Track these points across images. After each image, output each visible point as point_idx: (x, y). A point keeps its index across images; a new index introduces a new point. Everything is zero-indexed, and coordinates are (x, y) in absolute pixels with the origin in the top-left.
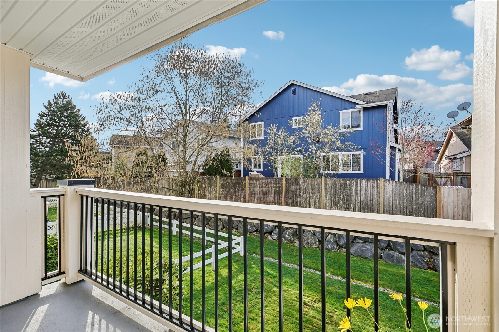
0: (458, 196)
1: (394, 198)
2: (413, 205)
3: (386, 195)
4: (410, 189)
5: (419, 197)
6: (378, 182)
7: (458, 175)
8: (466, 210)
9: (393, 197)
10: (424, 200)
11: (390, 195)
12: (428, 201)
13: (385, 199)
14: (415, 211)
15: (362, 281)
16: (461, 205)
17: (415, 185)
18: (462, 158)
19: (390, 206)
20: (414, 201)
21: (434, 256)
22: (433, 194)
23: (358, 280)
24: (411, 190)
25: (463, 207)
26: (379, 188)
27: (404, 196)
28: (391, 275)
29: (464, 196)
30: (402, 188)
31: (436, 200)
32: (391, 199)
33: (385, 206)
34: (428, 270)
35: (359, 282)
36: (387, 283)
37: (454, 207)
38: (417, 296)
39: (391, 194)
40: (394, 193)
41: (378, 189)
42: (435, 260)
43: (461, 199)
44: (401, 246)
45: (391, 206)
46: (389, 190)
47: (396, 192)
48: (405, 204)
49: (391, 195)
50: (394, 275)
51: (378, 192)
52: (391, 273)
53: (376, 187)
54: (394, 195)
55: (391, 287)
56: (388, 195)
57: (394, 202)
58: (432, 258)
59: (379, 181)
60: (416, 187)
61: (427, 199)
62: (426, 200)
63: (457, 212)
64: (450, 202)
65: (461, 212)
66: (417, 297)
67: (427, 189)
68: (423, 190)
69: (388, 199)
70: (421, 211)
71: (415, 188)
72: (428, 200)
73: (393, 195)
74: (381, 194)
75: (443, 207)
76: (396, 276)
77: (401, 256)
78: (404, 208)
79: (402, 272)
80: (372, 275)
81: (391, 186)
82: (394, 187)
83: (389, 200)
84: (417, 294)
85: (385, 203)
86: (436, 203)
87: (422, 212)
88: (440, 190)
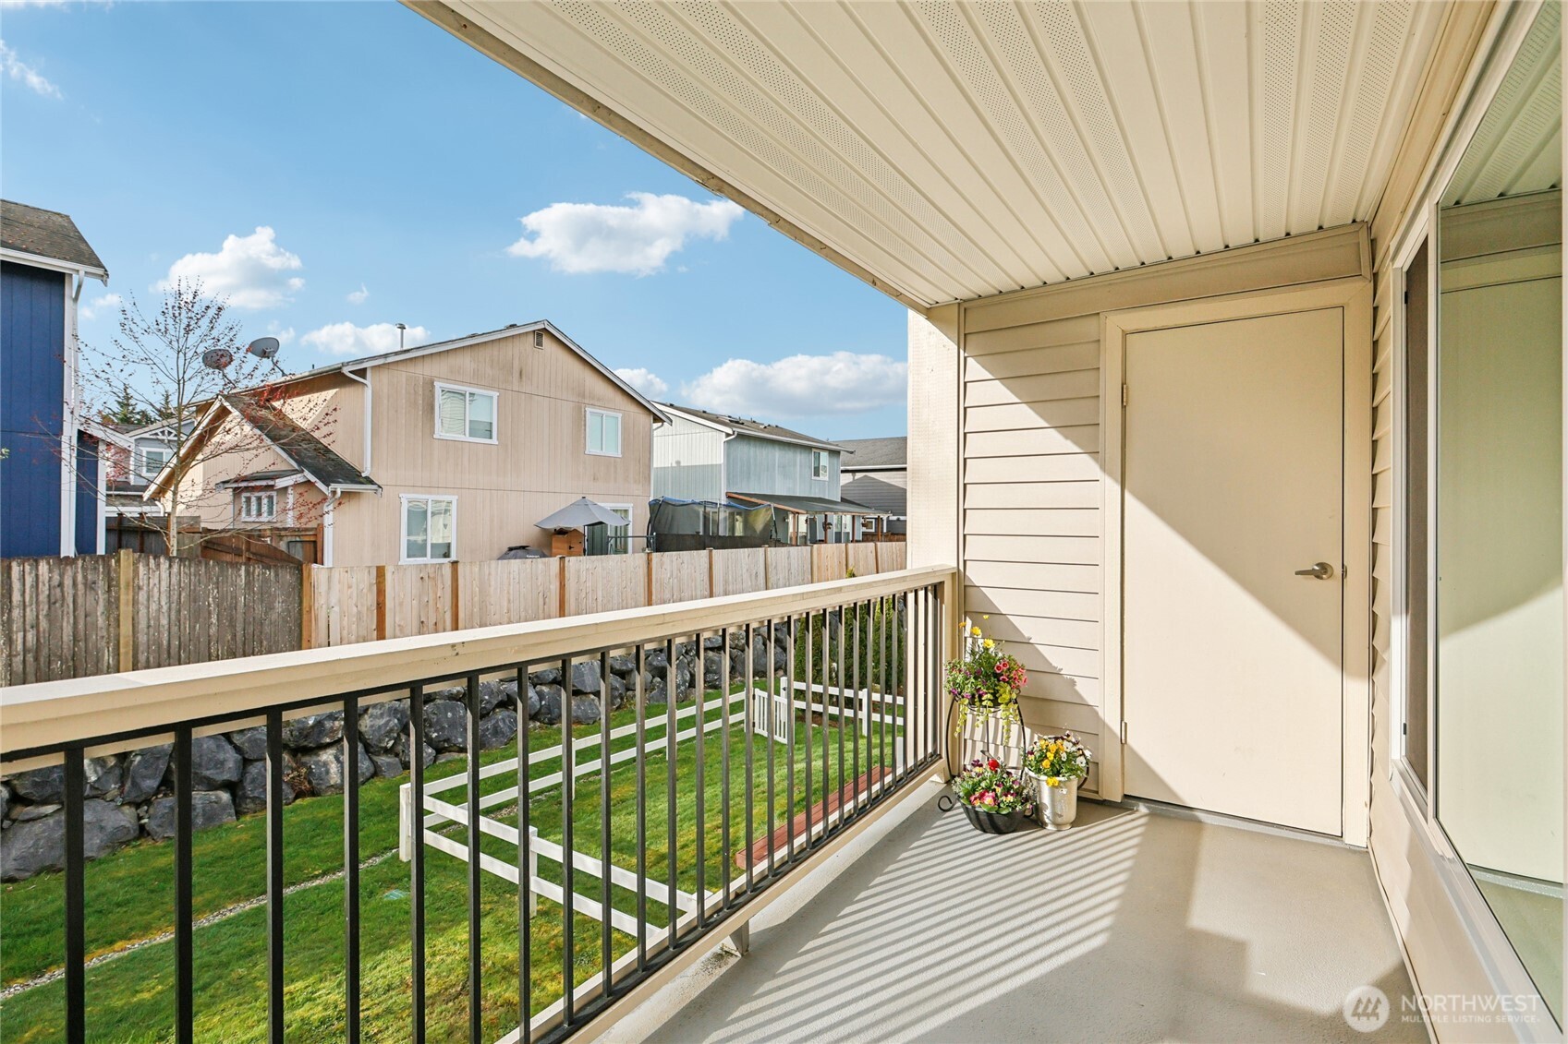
0: (350, 587)
1: (173, 617)
2: (239, 628)
3: (143, 611)
4: (230, 580)
5: (254, 601)
6: (109, 566)
7: (283, 533)
8: (365, 618)
9: (173, 613)
10: (270, 608)
11: (160, 607)
12: (280, 610)
13: (143, 625)
14: (244, 644)
15: (126, 937)
16: (355, 609)
17: (243, 568)
18: (286, 488)
19: (159, 646)
20: (240, 617)
21: (305, 759)
22: (293, 589)
23: (111, 943)
24: (232, 586)
25: (359, 613)
26: (118, 585)
27: (209, 605)
28: (211, 864)
29: (361, 586)
30: (204, 579)
31: (301, 603)
32: (164, 622)
33: (141, 649)
34: (298, 801)
35: (118, 945)
36: (217, 891)
37: (343, 614)
38: (317, 873)
39: (163, 603)
40: (175, 597)
41: (109, 591)
42: (313, 767)
43: (355, 595)
44: (215, 765)
45: (165, 643)
46: (156, 590)
47: (183, 594)
48: (213, 630)
49: (165, 608)
50: (222, 858)
51: (112, 605)
52: (209, 859)
53: (101, 585)
54: (174, 605)
55: (238, 894)
56: (154, 607)
57: (174, 629)
58: (304, 765)
59: (118, 561)
60: (247, 572)
61: (277, 604)
62: (274, 608)
63: (346, 628)
64: (332, 605)
65: (354, 626)
66: (316, 877)
67: (277, 575)
68: (266, 581)
69: (152, 623)
70: (262, 642)
71: (243, 577)
72: (278, 606)
73: (170, 609)
74: (125, 610)
75: (316, 620)
76: (231, 857)
77: (217, 797)
78: (209, 643)
79: (239, 841)
80: (150, 899)
81: (165, 575)
82: (174, 580)
83: (158, 625)
84: (314, 869)
85: (142, 638)
86: (301, 610)
87: (265, 643)
88: (309, 575)
